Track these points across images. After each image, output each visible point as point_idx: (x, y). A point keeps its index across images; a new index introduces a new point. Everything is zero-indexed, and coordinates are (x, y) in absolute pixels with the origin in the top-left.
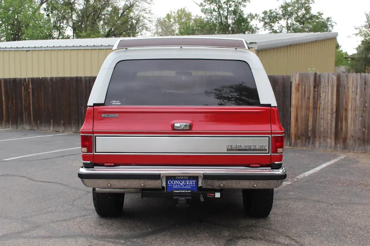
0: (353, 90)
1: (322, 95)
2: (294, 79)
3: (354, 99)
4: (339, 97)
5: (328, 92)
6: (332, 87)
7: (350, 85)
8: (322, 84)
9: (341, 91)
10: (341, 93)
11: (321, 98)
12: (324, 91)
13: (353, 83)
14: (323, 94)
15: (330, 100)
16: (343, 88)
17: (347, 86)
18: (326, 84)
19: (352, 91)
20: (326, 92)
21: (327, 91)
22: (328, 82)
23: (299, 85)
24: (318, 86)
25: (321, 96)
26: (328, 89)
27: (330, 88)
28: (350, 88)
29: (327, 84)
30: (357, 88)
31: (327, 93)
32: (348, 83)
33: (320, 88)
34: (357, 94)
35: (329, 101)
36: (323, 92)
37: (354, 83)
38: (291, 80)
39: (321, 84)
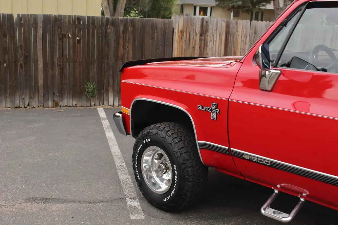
0: (243, 39)
1: (210, 44)
2: (177, 24)
3: (242, 49)
4: (228, 47)
5: (216, 41)
6: (221, 34)
7: (240, 33)
8: (210, 31)
9: (229, 40)
10: (229, 43)
11: (208, 48)
12: (212, 40)
13: (243, 32)
14: (211, 42)
15: (217, 50)
16: (232, 36)
17: (236, 34)
18: (214, 31)
19: (241, 40)
20: (214, 41)
21: (215, 39)
22: (217, 29)
23: (182, 32)
24: (205, 34)
25: (208, 45)
26: (216, 38)
27: (218, 36)
28: (240, 37)
29: (215, 31)
30: (246, 37)
31: (215, 42)
32: (237, 31)
33: (208, 36)
34: (246, 44)
35: (217, 51)
36: (210, 42)
37: (244, 31)
38: (173, 26)
39: (208, 32)
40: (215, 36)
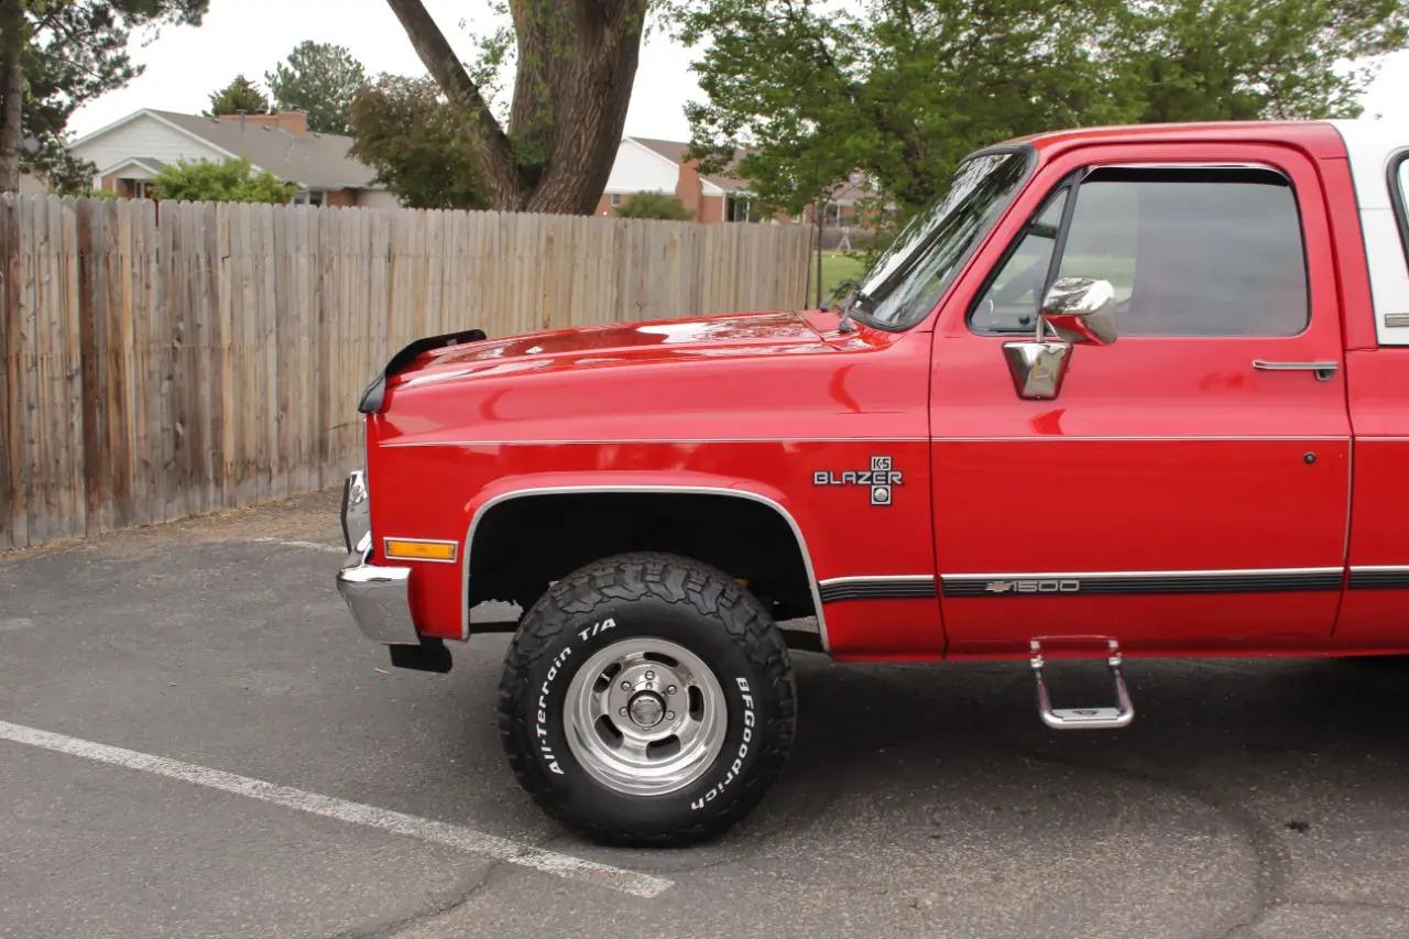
0: (137, 270)
1: (27, 297)
3: (140, 308)
4: (90, 304)
5: (49, 282)
6: (63, 257)
7: (125, 249)
8: (25, 247)
9: (93, 277)
10: (93, 287)
11: (23, 311)
12: (34, 280)
13: (134, 242)
14: (31, 291)
15: (55, 317)
16: (101, 261)
17: (114, 252)
18: (37, 246)
19: (134, 275)
20: (41, 285)
21: (46, 278)
22: (47, 238)
24: (9, 258)
25: (23, 301)
26: (49, 271)
27: (54, 262)
28: (127, 262)
29: (42, 244)
30: (148, 262)
31: (45, 288)
32: (116, 242)
33: (17, 264)
34: (148, 287)
35: (55, 323)
36: (27, 287)
37: (137, 242)
39: (18, 248)
40: (44, 261)
